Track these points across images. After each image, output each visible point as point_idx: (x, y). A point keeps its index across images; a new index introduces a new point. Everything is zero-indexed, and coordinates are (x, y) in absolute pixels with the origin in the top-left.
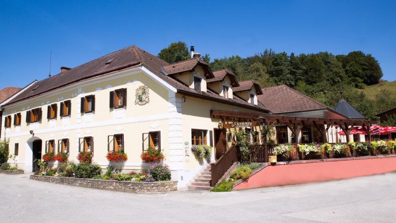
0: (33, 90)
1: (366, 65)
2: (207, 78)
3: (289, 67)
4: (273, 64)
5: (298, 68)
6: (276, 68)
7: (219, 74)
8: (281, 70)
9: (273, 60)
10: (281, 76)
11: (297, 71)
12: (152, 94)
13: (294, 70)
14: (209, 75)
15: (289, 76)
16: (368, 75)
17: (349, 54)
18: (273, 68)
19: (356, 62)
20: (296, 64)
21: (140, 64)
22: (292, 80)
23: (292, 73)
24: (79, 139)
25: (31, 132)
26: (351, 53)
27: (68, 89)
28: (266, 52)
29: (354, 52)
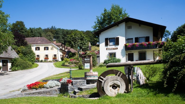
1: (92, 37)
3: (62, 35)
4: (56, 33)
5: (65, 36)
6: (57, 35)
8: (59, 37)
9: (56, 31)
10: (59, 39)
11: (65, 37)
12: (54, 48)
13: (64, 37)
15: (62, 39)
16: (93, 41)
17: (86, 31)
18: (55, 35)
19: (88, 35)
20: (65, 34)
22: (63, 41)
23: (63, 38)
26: (87, 31)
28: (52, 27)
29: (88, 31)
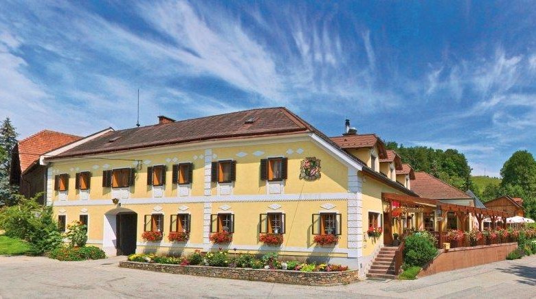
0: (110, 142)
2: (380, 157)
7: (391, 155)
14: (382, 155)
21: (308, 130)
24: (212, 215)
25: (115, 201)
27: (189, 147)
